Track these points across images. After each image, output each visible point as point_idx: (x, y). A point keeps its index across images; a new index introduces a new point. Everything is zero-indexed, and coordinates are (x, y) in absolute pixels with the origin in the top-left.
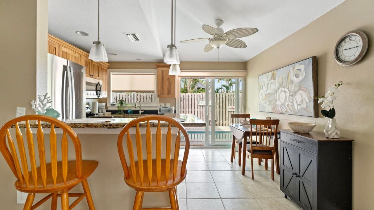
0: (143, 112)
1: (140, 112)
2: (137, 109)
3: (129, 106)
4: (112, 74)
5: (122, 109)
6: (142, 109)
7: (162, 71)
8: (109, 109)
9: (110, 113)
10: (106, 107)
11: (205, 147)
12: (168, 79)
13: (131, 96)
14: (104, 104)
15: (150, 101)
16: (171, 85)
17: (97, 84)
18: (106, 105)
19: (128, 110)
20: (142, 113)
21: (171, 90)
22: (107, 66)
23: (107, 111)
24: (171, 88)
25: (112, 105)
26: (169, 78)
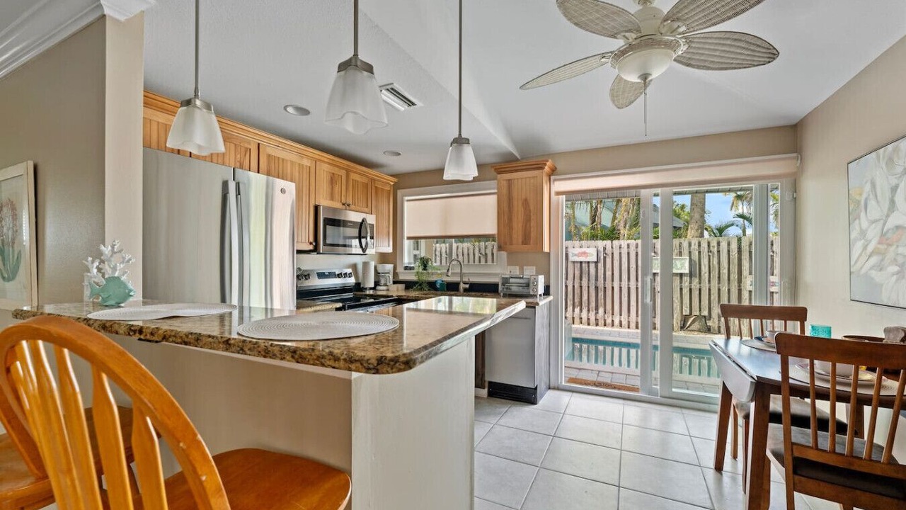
0: (467, 286)
1: (462, 286)
2: (456, 279)
3: (439, 272)
4: (408, 201)
5: (425, 278)
6: (466, 279)
7: (510, 181)
8: (402, 277)
9: (402, 286)
10: (395, 274)
11: (643, 399)
12: (523, 204)
13: (480, 250)
14: (389, 267)
15: (483, 260)
16: (532, 218)
17: (361, 224)
18: (395, 268)
19: (436, 281)
20: (465, 290)
21: (532, 229)
22: (392, 184)
23: (395, 283)
24: (532, 225)
25: (406, 268)
26: (526, 200)
